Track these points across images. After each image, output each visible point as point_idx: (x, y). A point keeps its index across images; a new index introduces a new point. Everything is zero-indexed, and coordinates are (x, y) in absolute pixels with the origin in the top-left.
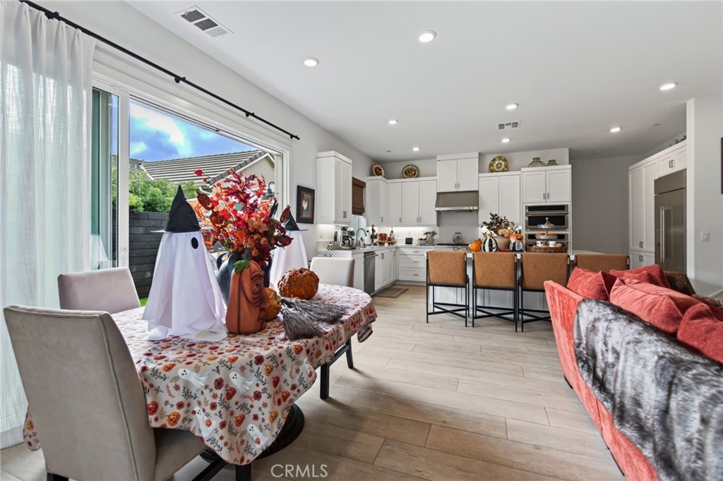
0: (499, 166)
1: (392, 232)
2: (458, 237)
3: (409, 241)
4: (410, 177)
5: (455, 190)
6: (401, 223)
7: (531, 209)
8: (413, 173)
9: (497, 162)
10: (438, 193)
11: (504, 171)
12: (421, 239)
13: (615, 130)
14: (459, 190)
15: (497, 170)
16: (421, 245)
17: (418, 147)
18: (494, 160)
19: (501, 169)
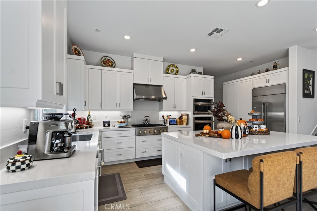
0: (172, 71)
1: (89, 115)
2: (147, 119)
3: (107, 124)
4: (108, 66)
5: (148, 83)
6: (101, 107)
7: (196, 101)
8: (110, 64)
9: (171, 68)
10: (134, 84)
11: (175, 74)
12: (121, 122)
13: (240, 59)
14: (150, 83)
15: (171, 73)
16: (120, 127)
17: (129, 35)
18: (170, 66)
19: (174, 73)
